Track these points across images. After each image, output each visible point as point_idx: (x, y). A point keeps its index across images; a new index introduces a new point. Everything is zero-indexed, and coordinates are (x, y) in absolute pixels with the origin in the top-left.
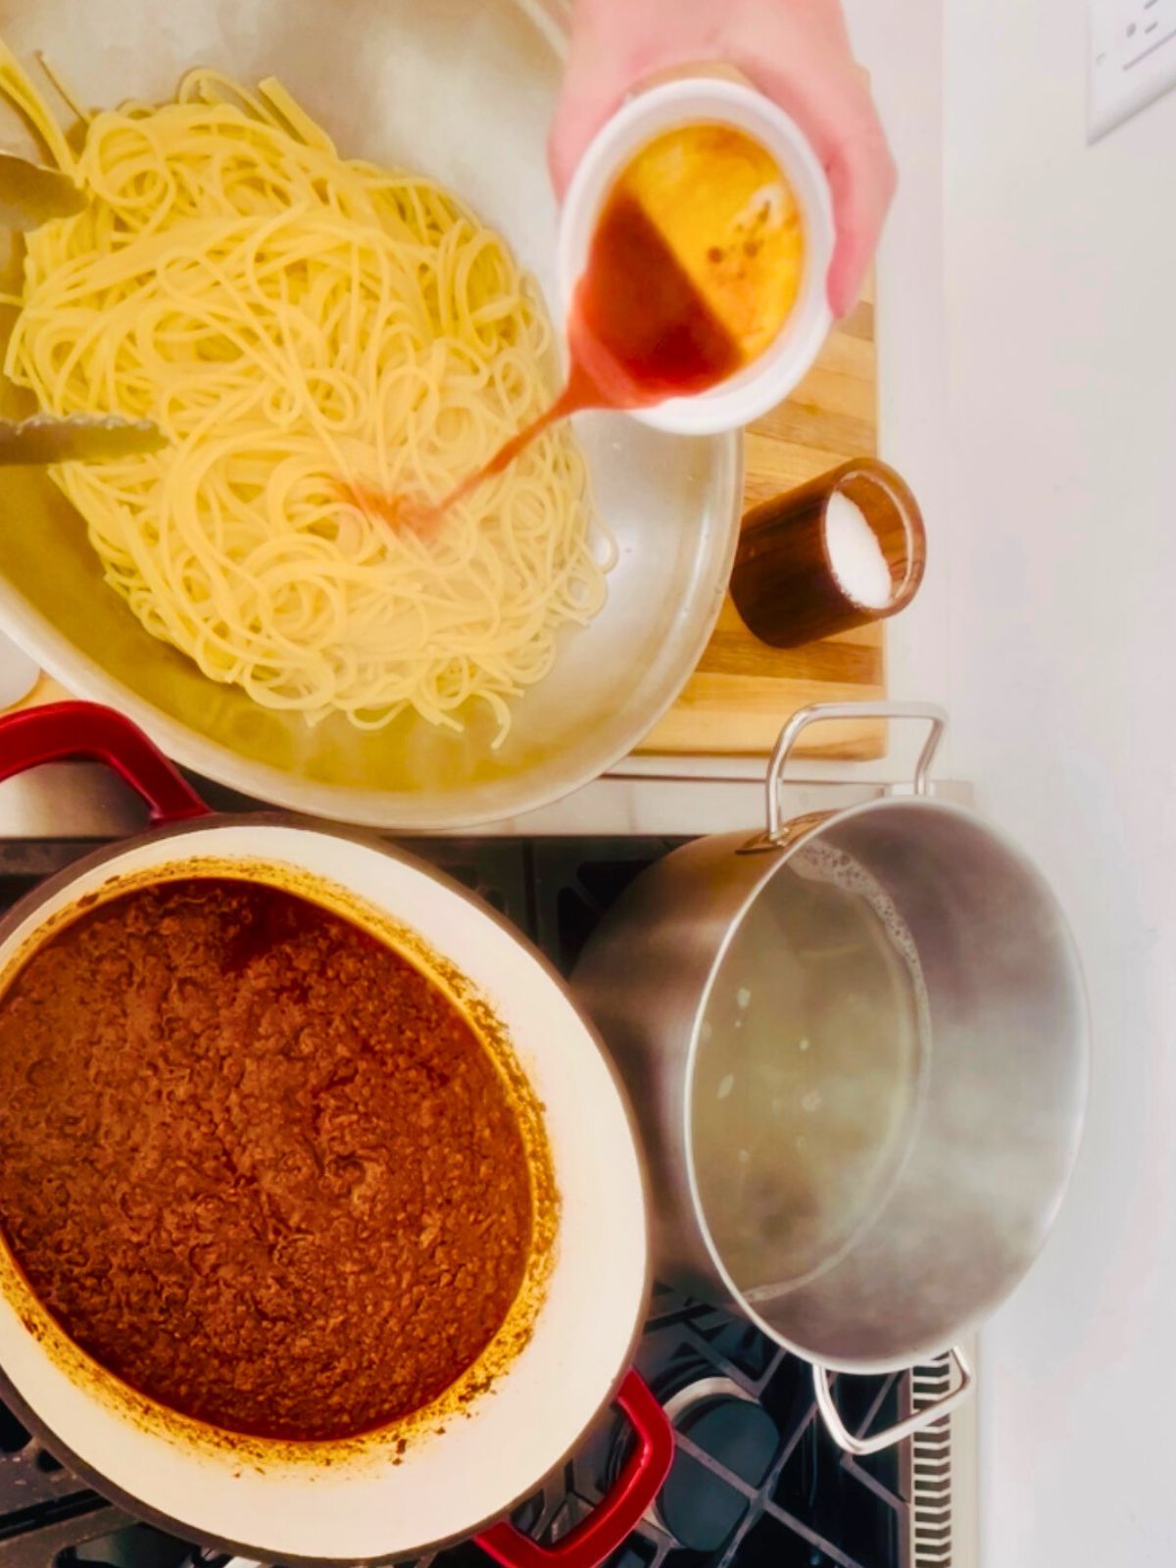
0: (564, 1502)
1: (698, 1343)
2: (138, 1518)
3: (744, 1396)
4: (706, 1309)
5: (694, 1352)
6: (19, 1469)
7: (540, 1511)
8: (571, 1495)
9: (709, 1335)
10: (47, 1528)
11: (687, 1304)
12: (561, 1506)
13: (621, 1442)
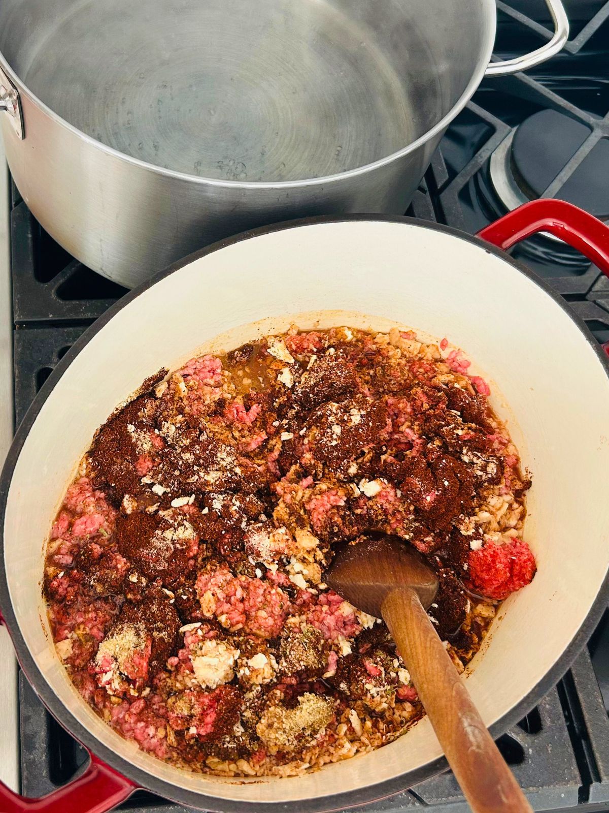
0: (595, 302)
1: (460, 182)
2: (584, 648)
3: (508, 142)
4: (430, 175)
5: (466, 186)
6: (540, 750)
7: (602, 323)
8: (588, 297)
9: (453, 173)
10: (590, 731)
11: (425, 192)
12: (598, 305)
13: (544, 253)
